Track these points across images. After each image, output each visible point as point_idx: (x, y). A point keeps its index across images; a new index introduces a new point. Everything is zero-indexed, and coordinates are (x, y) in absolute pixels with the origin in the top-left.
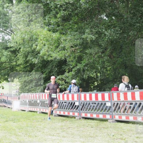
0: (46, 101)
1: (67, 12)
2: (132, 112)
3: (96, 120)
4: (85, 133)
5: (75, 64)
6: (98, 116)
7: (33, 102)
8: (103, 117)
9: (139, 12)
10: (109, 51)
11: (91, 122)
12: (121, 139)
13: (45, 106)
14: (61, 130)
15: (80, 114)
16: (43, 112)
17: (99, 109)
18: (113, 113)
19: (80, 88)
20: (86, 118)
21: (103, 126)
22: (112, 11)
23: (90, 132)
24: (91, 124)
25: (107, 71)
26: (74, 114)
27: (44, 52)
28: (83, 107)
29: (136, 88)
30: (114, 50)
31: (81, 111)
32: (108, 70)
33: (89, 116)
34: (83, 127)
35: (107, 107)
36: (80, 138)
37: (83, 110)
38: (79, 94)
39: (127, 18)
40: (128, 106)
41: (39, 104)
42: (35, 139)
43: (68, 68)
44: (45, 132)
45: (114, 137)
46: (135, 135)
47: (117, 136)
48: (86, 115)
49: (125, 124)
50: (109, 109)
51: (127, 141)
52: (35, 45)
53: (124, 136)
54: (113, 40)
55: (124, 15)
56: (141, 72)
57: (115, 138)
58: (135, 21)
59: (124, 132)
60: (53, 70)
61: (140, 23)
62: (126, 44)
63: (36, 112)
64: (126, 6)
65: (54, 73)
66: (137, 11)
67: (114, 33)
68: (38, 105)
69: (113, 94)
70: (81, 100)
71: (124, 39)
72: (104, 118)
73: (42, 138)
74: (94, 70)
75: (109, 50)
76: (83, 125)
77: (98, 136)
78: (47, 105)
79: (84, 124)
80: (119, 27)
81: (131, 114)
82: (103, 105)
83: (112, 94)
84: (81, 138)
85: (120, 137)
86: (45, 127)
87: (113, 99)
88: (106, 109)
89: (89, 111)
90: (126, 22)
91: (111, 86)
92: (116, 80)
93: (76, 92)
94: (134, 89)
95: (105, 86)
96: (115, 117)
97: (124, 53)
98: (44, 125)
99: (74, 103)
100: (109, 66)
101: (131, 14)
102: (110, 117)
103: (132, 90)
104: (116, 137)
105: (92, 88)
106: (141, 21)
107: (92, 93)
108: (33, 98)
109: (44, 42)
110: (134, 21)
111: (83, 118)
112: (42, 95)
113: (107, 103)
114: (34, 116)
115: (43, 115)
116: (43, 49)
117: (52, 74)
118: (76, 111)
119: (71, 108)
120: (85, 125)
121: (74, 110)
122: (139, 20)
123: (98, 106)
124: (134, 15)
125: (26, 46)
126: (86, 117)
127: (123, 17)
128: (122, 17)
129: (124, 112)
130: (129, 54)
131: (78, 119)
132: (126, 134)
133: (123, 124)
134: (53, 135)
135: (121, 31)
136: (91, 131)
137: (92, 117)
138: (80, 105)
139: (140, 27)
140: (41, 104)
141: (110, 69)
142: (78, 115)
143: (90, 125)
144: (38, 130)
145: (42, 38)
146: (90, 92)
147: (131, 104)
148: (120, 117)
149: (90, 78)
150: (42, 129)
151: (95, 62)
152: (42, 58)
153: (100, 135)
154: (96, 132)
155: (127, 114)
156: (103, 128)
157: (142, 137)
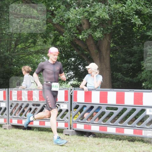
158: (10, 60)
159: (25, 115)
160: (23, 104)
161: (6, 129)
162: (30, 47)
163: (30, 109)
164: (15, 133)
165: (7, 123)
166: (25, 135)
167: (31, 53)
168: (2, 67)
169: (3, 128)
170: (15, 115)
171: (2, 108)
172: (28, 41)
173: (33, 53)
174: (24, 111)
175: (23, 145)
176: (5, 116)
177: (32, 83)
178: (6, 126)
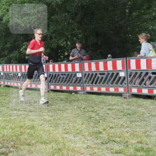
0: (11, 73)
2: (104, 83)
3: (66, 92)
4: (54, 107)
6: (68, 88)
8: (74, 89)
11: (61, 95)
12: (92, 112)
13: (10, 79)
15: (48, 87)
16: (8, 85)
17: (69, 81)
18: (85, 85)
20: (55, 91)
21: (74, 99)
23: (59, 106)
24: (60, 96)
25: (78, 39)
27: (7, 18)
28: (51, 78)
29: (109, 57)
30: (84, 15)
31: (49, 83)
33: (58, 88)
34: (51, 100)
35: (77, 78)
37: (52, 82)
38: (47, 64)
40: (100, 76)
41: (3, 77)
44: (9, 106)
45: (84, 110)
46: (107, 107)
47: (88, 109)
48: (55, 87)
49: (97, 96)
50: (80, 81)
51: (98, 113)
53: (95, 108)
56: (115, 40)
57: (86, 111)
59: (95, 104)
60: (18, 39)
65: (19, 42)
68: (2, 78)
69: (84, 64)
70: (49, 71)
73: (6, 113)
75: (79, 16)
76: (52, 98)
77: (67, 109)
78: (12, 77)
81: (103, 85)
82: (73, 76)
83: (82, 64)
84: (49, 112)
85: (91, 109)
86: (9, 102)
87: (84, 70)
88: (76, 81)
89: (58, 83)
93: (44, 63)
94: (107, 59)
96: (86, 89)
97: (96, 19)
98: (9, 100)
100: (80, 34)
102: (81, 89)
103: (105, 60)
105: (62, 58)
107: (62, 63)
109: (6, 7)
111: (52, 90)
112: (6, 67)
113: (77, 74)
115: (7, 88)
116: (6, 16)
117: (17, 44)
120: (54, 98)
123: (68, 78)
126: (55, 89)
129: (95, 83)
131: (47, 92)
132: (98, 106)
133: (94, 96)
134: (19, 110)
137: (61, 90)
138: (49, 77)
140: (5, 76)
141: (81, 37)
143: (59, 98)
144: (2, 105)
145: (4, 3)
146: (59, 63)
147: (104, 74)
148: (92, 89)
149: (59, 47)
150: (7, 103)
151: (64, 28)
152: (5, 25)
153: (70, 108)
154: (66, 105)
155: (99, 85)
156: (73, 101)
157: (114, 109)
158: (125, 28)
159: (145, 84)
160: (142, 73)
161: (126, 98)
162: (144, 14)
163: (150, 78)
164: (135, 101)
165: (127, 92)
166: (146, 104)
167: (146, 20)
169: (123, 97)
170: (134, 84)
171: (121, 77)
172: (143, 8)
173: (148, 20)
174: (143, 80)
175: (145, 114)
176: (125, 85)
177: (150, 51)
178: (126, 96)
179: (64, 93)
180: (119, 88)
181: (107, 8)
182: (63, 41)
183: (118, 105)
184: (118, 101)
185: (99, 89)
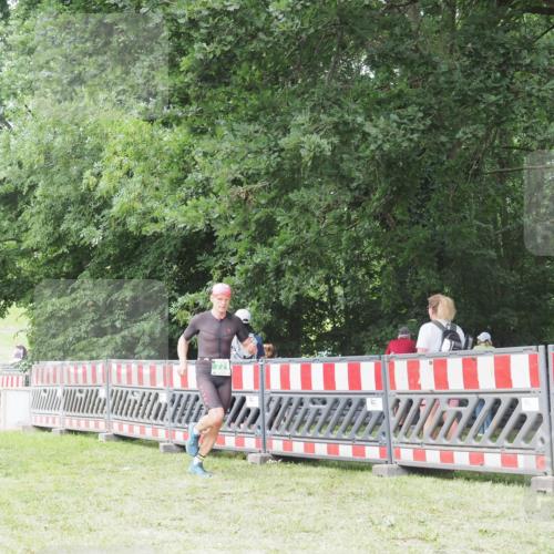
0: (133, 393)
1: (215, 45)
2: (463, 434)
3: (327, 466)
4: (284, 517)
5: (246, 249)
6: (333, 449)
7: (83, 395)
8: (354, 455)
9: (496, 50)
10: (378, 199)
11: (307, 475)
12: (420, 539)
13: (129, 412)
14: (190, 506)
15: (264, 444)
16: (121, 433)
17: (338, 423)
18: (393, 439)
19: (267, 342)
20: (287, 459)
21: (355, 491)
22: (391, 44)
23: (302, 514)
25: (371, 276)
26: (240, 442)
27: (126, 200)
28: (276, 414)
30: (397, 193)
31: (268, 432)
32: (376, 272)
33: (298, 449)
34: (274, 491)
35: (368, 414)
36: (263, 535)
37: (277, 428)
38: (260, 363)
39: (450, 71)
40: (452, 409)
41: (104, 405)
42: (88, 541)
43: (220, 263)
44: (125, 511)
45: (392, 533)
46: (476, 525)
47: (404, 529)
48: (287, 446)
49: (439, 481)
50: (378, 424)
51: (443, 546)
52: (92, 174)
53: (433, 526)
54: (393, 155)
55: (436, 59)
56: (502, 282)
57: (399, 535)
58: (482, 85)
59: (432, 511)
60: (162, 270)
61: (500, 93)
62: (446, 174)
63: (95, 434)
64: (445, 26)
66: (488, 46)
67: (399, 127)
68: (103, 409)
69: (392, 366)
70: (269, 387)
71: (439, 151)
72: (358, 458)
73: (115, 536)
74: (320, 272)
75: (377, 196)
76: (277, 485)
77: (331, 528)
78: (137, 406)
79: (281, 482)
80: (420, 105)
81: (461, 443)
82: (352, 408)
83: (387, 365)
84: (267, 537)
85: (416, 530)
86: (127, 494)
87: (393, 386)
88: (365, 424)
89: (298, 429)
90: (446, 86)
91: (383, 333)
92: (403, 312)
93: (251, 358)
94: (475, 348)
95: (363, 333)
96: (398, 455)
97: (437, 206)
98: (125, 485)
99: (243, 400)
100: (379, 258)
101: (464, 55)
102: (382, 454)
103: (469, 351)
104: (401, 530)
105: (312, 342)
106: (504, 83)
107: (314, 361)
108: (81, 382)
109: (126, 161)
110: (476, 84)
111: (276, 457)
112: (119, 369)
113: (369, 400)
114: (85, 452)
115: (121, 444)
116: (123, 191)
118: (249, 431)
119: (228, 421)
120: (282, 485)
121: (242, 425)
122: (496, 80)
123: (336, 413)
124: (477, 59)
125: (56, 178)
126: (287, 453)
127: (435, 69)
128: (430, 70)
129: (433, 434)
130: (457, 211)
131: (258, 462)
132: (441, 520)
133: (429, 480)
134: (159, 524)
135: (428, 122)
136: (305, 511)
137: (309, 455)
138: (265, 408)
139: (498, 106)
140: (111, 402)
141: (384, 267)
142: (258, 445)
143: (302, 484)
144: (99, 504)
145: (119, 148)
146: (304, 358)
147: (463, 403)
148: (419, 455)
149: (303, 302)
150: (117, 500)
151: (325, 238)
152: (119, 224)
153: (342, 522)
154: (325, 512)
155: (445, 442)
156: (351, 498)
157: (502, 532)
165: (549, 471)
168: (511, 270)
169: (534, 488)
171: (528, 415)
176: (540, 444)
178: (544, 483)
179: (319, 469)
180: (519, 456)
181: (475, 167)
182: (318, 282)
183: (516, 519)
184: (514, 502)
185: (447, 457)
